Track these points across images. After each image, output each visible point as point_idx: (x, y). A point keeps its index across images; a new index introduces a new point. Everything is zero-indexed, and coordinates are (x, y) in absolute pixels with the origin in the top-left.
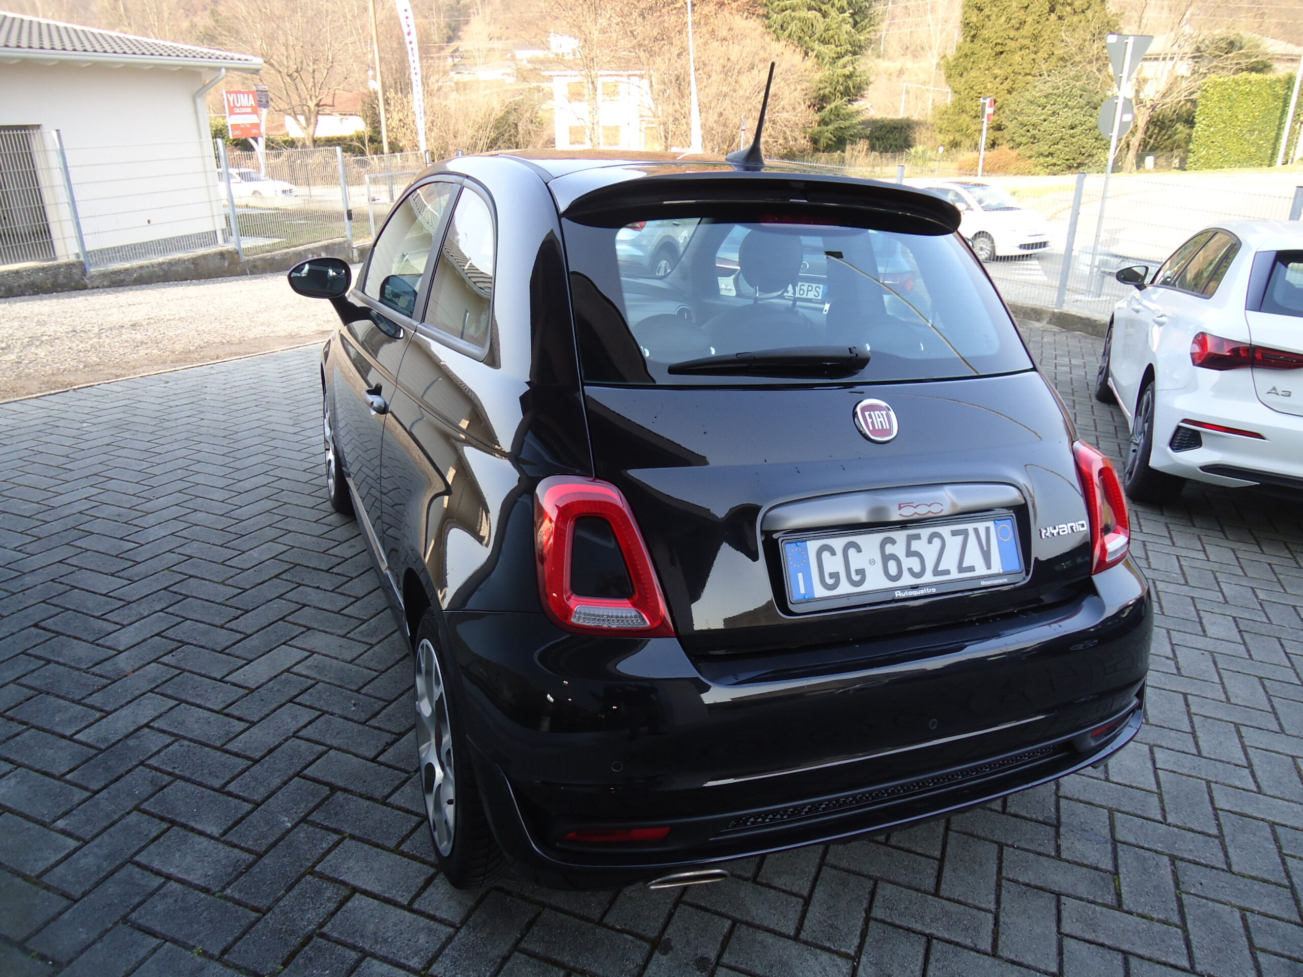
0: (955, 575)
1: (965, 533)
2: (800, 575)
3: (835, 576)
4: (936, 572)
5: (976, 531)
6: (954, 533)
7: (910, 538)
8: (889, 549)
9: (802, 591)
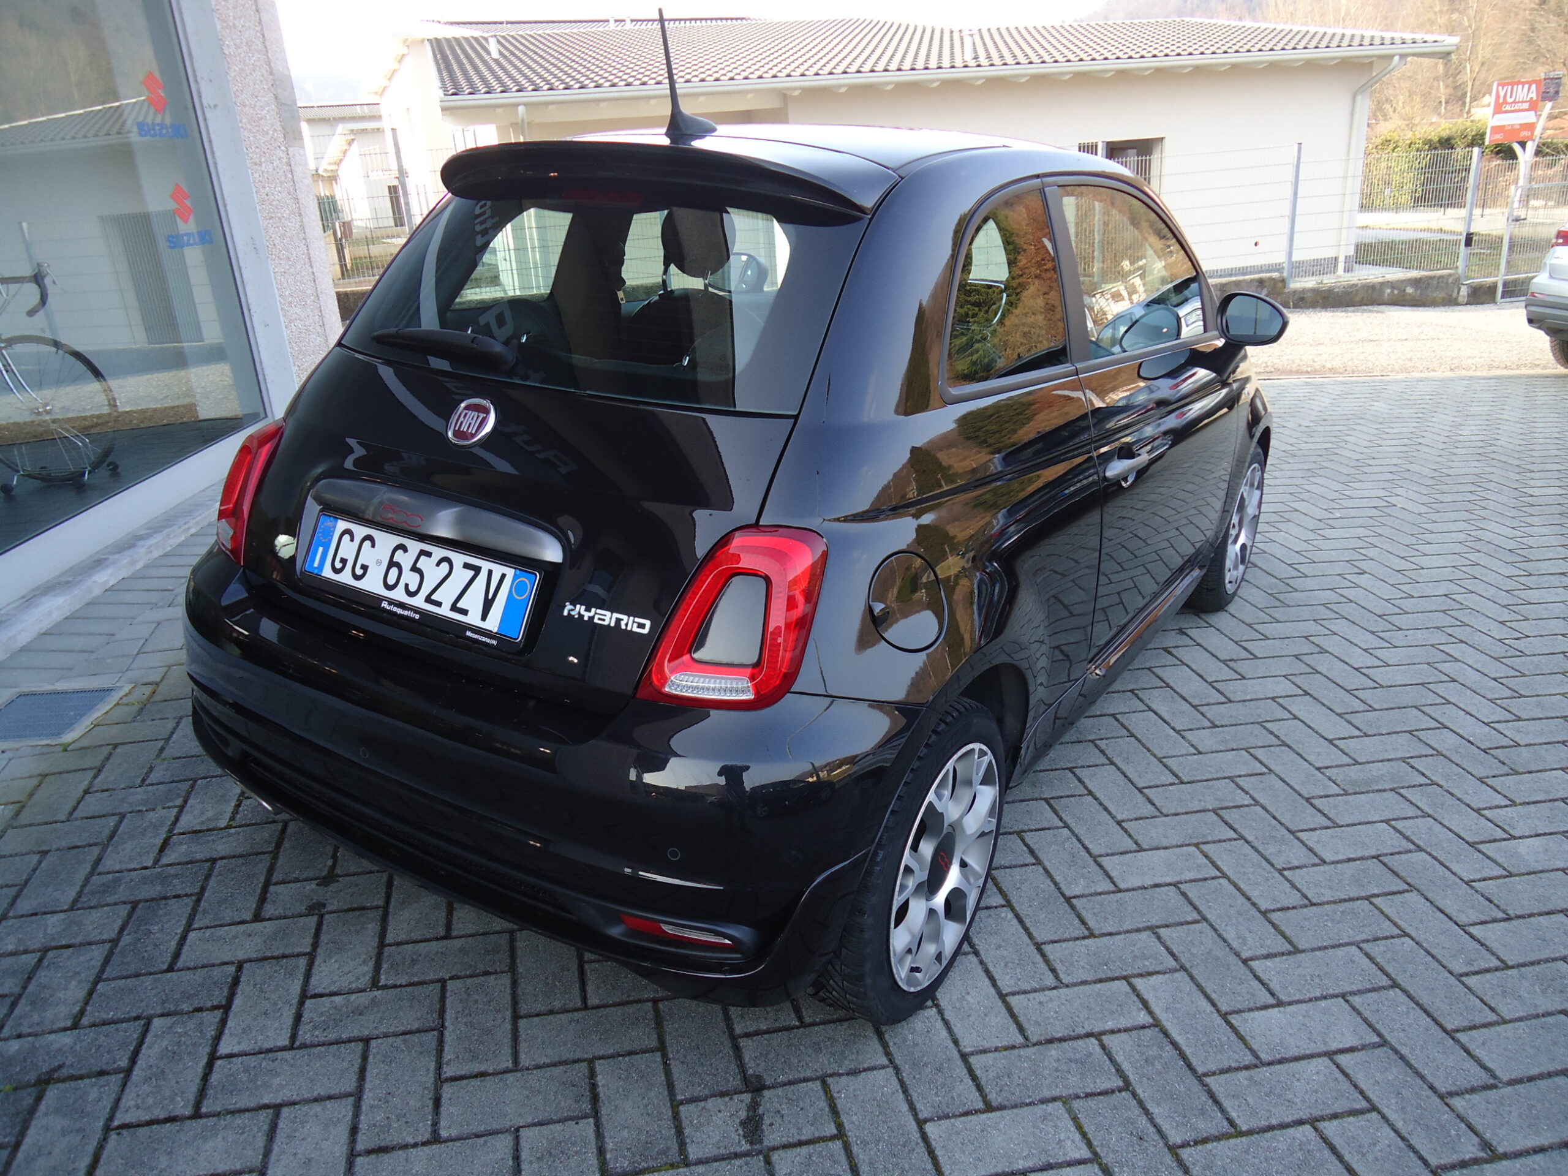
0: (445, 611)
1: (477, 570)
2: (321, 549)
3: (344, 561)
4: (428, 599)
5: (490, 572)
6: (467, 566)
7: (423, 553)
8: (399, 556)
9: (316, 564)
